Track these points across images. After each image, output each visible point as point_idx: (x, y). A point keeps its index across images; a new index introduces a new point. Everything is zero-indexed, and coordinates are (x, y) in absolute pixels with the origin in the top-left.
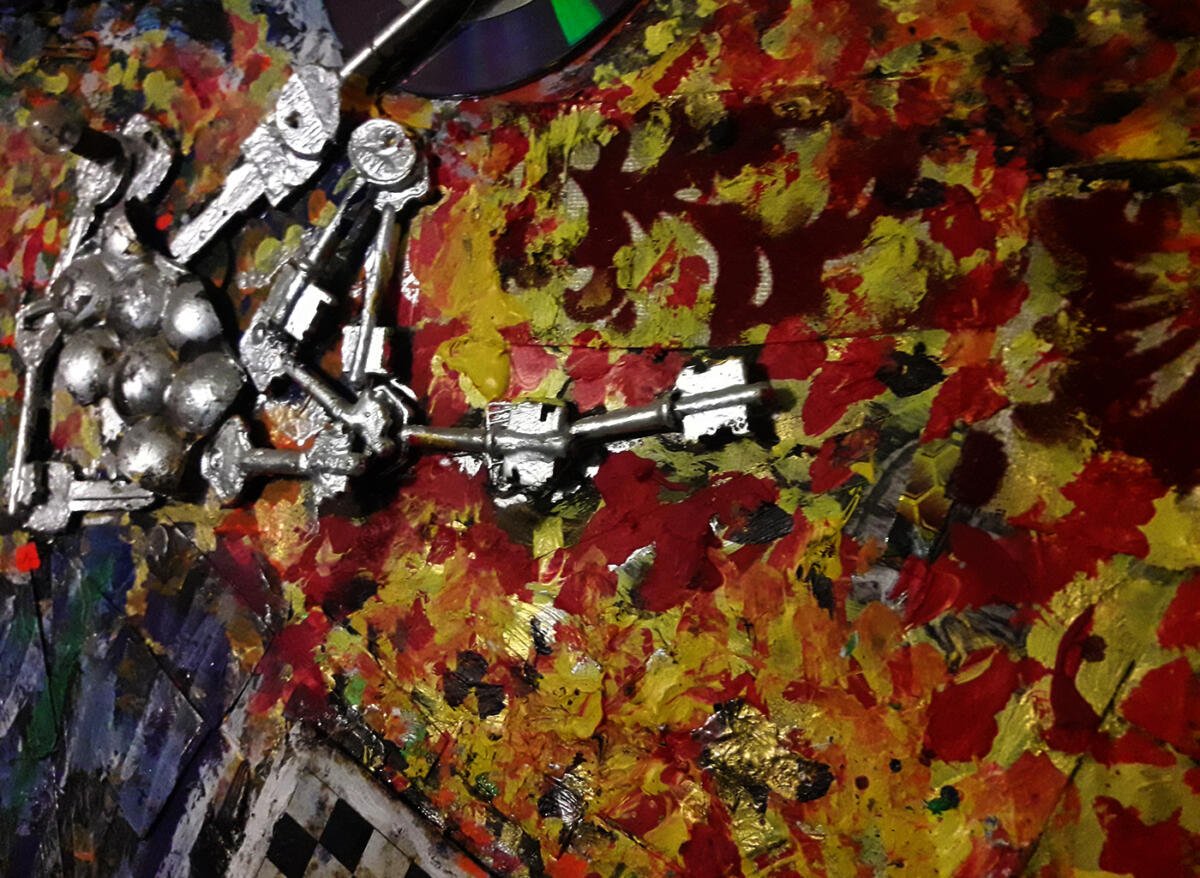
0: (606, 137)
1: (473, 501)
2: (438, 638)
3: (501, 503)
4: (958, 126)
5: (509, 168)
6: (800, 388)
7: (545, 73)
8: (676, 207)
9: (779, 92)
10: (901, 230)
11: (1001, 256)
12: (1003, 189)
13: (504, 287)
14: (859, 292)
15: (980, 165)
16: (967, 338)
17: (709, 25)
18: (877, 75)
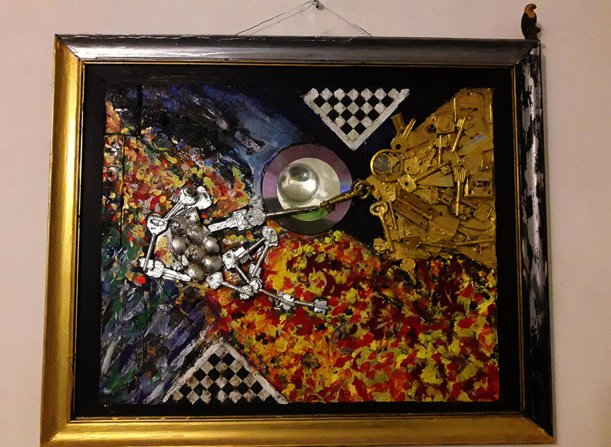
0: (314, 253)
1: (270, 306)
2: (257, 329)
3: (275, 308)
4: (366, 279)
5: (294, 249)
6: (333, 308)
7: (306, 235)
8: (322, 271)
9: (344, 261)
10: (354, 291)
11: (366, 301)
12: (369, 292)
13: (287, 270)
14: (346, 297)
15: (368, 287)
16: (358, 310)
17: (337, 243)
18: (358, 265)
